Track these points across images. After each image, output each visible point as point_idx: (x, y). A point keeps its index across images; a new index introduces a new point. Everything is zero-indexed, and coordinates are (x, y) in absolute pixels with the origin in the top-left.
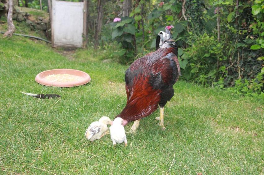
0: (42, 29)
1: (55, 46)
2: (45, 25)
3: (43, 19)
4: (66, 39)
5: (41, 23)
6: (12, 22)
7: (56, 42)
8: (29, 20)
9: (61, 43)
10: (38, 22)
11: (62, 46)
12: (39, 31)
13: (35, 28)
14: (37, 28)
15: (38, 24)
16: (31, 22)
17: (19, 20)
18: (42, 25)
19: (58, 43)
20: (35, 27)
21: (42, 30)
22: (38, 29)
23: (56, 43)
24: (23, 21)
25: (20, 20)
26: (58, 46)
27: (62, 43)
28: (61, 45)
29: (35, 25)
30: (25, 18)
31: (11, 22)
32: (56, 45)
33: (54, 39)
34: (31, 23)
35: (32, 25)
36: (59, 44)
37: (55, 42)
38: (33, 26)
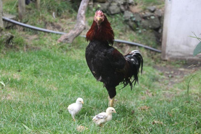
0: (150, 27)
1: (167, 58)
2: (157, 20)
3: (157, 9)
4: (187, 45)
5: (149, 17)
6: (84, 18)
7: (169, 51)
8: (130, 12)
9: (177, 52)
10: (145, 16)
11: (179, 58)
12: (145, 30)
13: (138, 26)
14: (142, 24)
15: (145, 18)
16: (132, 15)
17: (110, 12)
18: (151, 21)
19: (172, 52)
20: (139, 24)
21: (151, 29)
22: (144, 27)
23: (169, 53)
24: (118, 13)
25: (112, 13)
26: (172, 59)
27: (181, 53)
28: (178, 56)
29: (138, 19)
30: (122, 8)
31: (82, 17)
32: (168, 55)
33: (165, 45)
34: (131, 18)
35: (132, 21)
36: (175, 55)
37: (167, 51)
38: (135, 22)
